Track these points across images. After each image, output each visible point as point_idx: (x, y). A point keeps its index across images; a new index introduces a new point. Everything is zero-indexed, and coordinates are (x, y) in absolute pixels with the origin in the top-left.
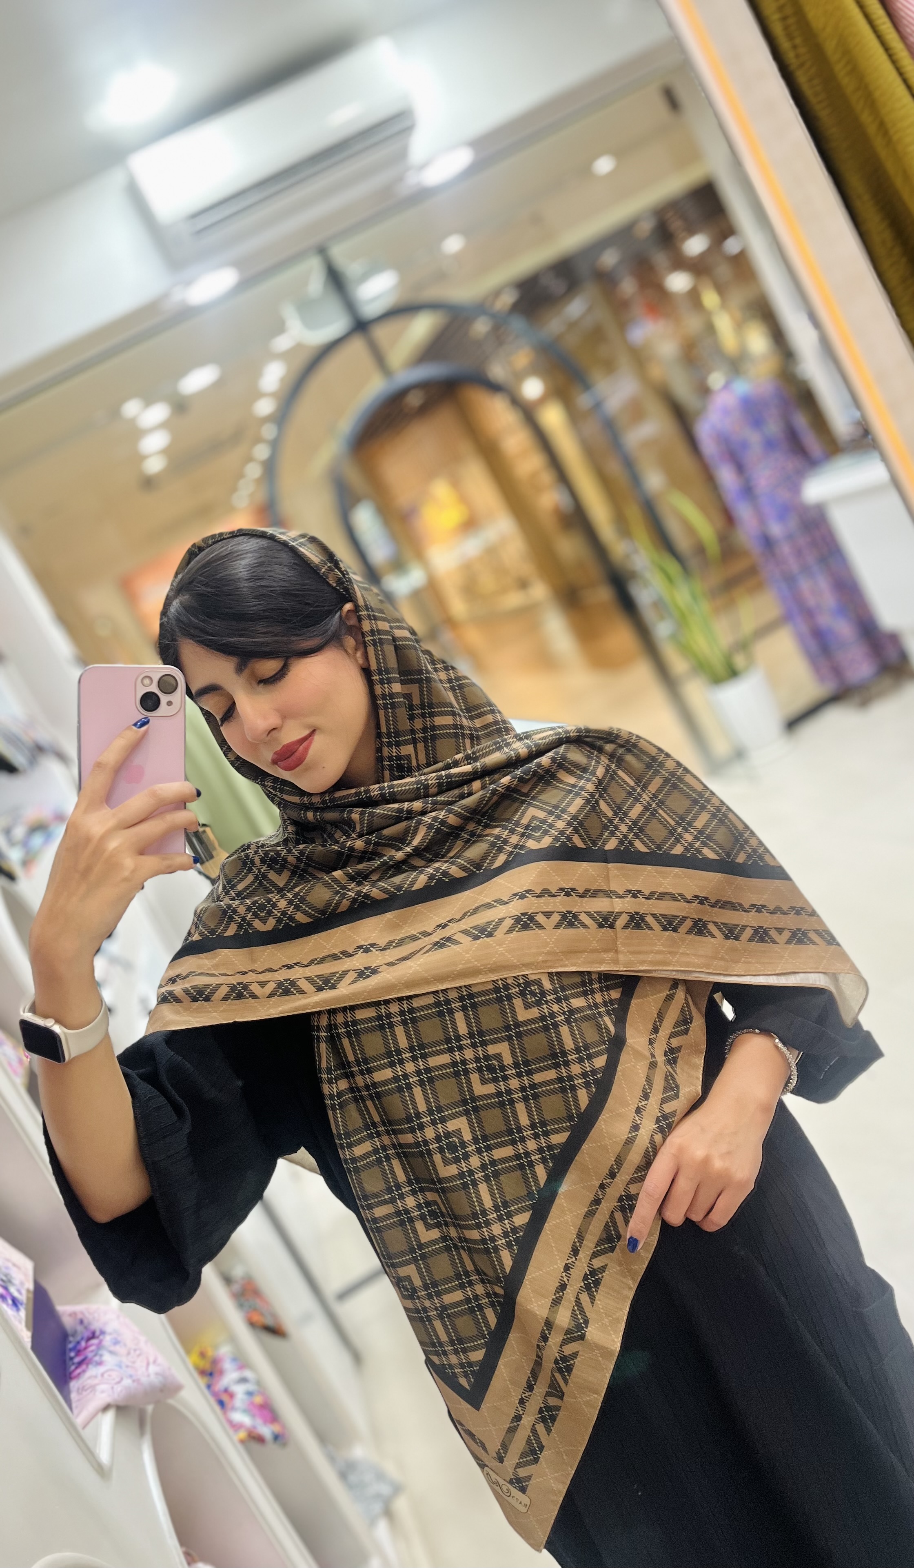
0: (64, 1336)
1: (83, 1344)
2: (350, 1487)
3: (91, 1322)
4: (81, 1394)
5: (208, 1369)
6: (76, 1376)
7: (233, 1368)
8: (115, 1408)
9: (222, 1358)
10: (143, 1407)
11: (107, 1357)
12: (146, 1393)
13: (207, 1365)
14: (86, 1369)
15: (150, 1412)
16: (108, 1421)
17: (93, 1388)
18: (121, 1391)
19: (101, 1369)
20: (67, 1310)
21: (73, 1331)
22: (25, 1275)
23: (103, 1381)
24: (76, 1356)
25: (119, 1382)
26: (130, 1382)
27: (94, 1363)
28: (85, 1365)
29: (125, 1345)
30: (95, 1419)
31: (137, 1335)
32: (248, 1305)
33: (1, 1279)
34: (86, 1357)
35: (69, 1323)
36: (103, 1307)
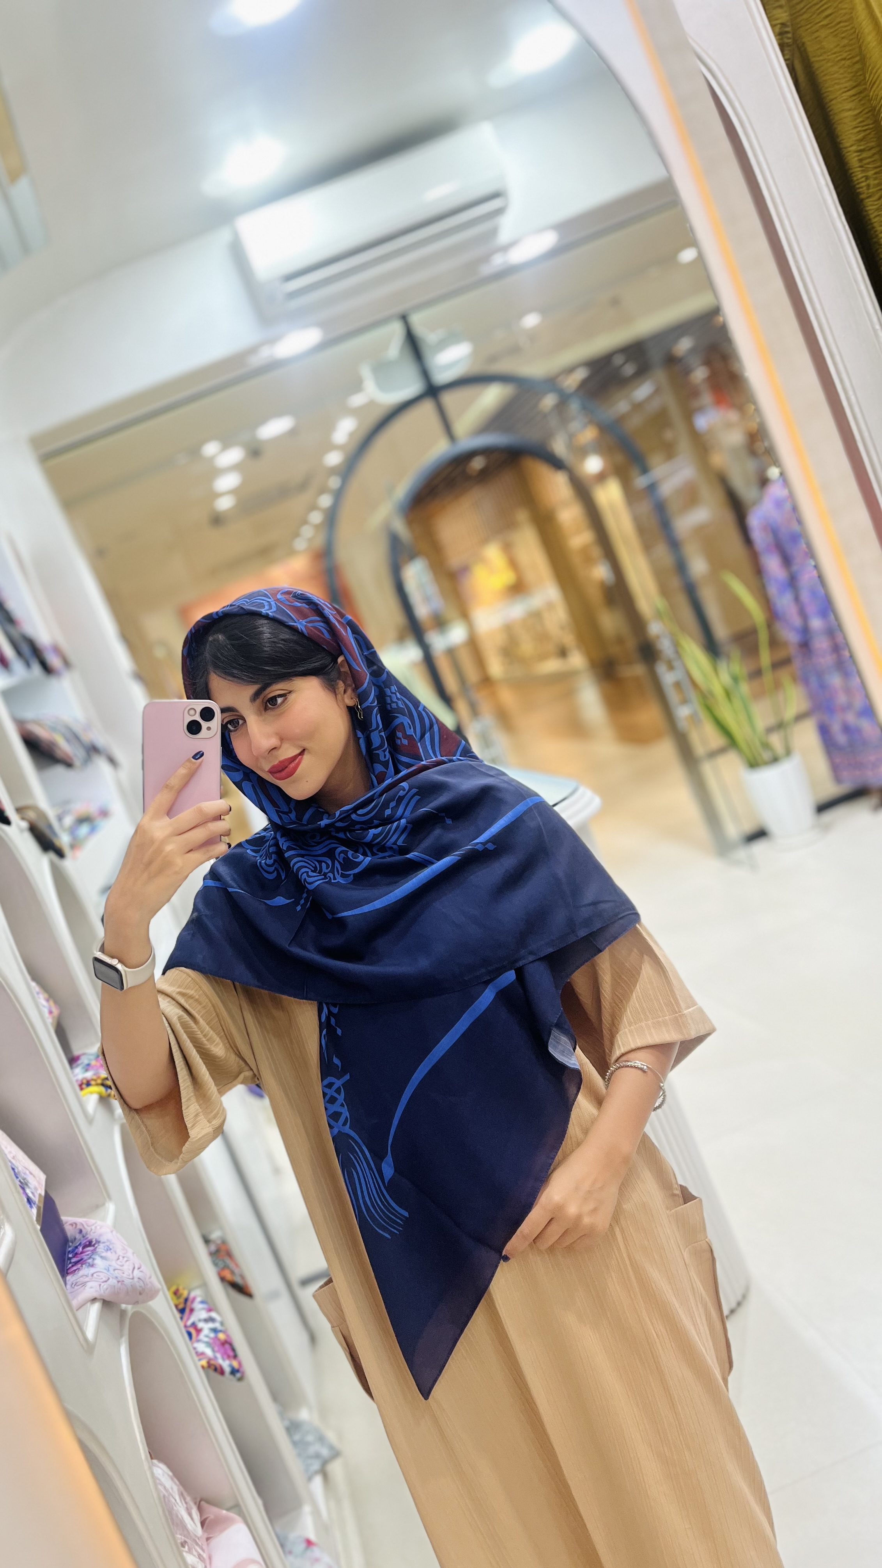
1: (80, 1249)
2: (295, 1443)
3: (89, 1232)
4: (74, 1288)
5: (181, 1306)
6: (72, 1273)
7: (203, 1309)
8: (102, 1301)
9: (194, 1299)
10: (123, 1306)
11: (98, 1261)
12: (127, 1293)
13: (180, 1304)
14: (81, 1268)
15: (130, 1314)
16: (95, 1310)
17: (84, 1284)
18: (107, 1289)
19: (92, 1270)
20: (69, 1220)
21: (73, 1238)
22: (39, 1183)
23: (93, 1280)
24: (74, 1257)
25: (106, 1281)
26: (115, 1281)
27: (88, 1264)
28: (80, 1265)
29: (116, 1252)
30: (85, 1306)
31: (126, 1247)
32: (221, 1264)
33: (20, 1181)
34: (82, 1259)
35: (70, 1231)
36: (99, 1223)
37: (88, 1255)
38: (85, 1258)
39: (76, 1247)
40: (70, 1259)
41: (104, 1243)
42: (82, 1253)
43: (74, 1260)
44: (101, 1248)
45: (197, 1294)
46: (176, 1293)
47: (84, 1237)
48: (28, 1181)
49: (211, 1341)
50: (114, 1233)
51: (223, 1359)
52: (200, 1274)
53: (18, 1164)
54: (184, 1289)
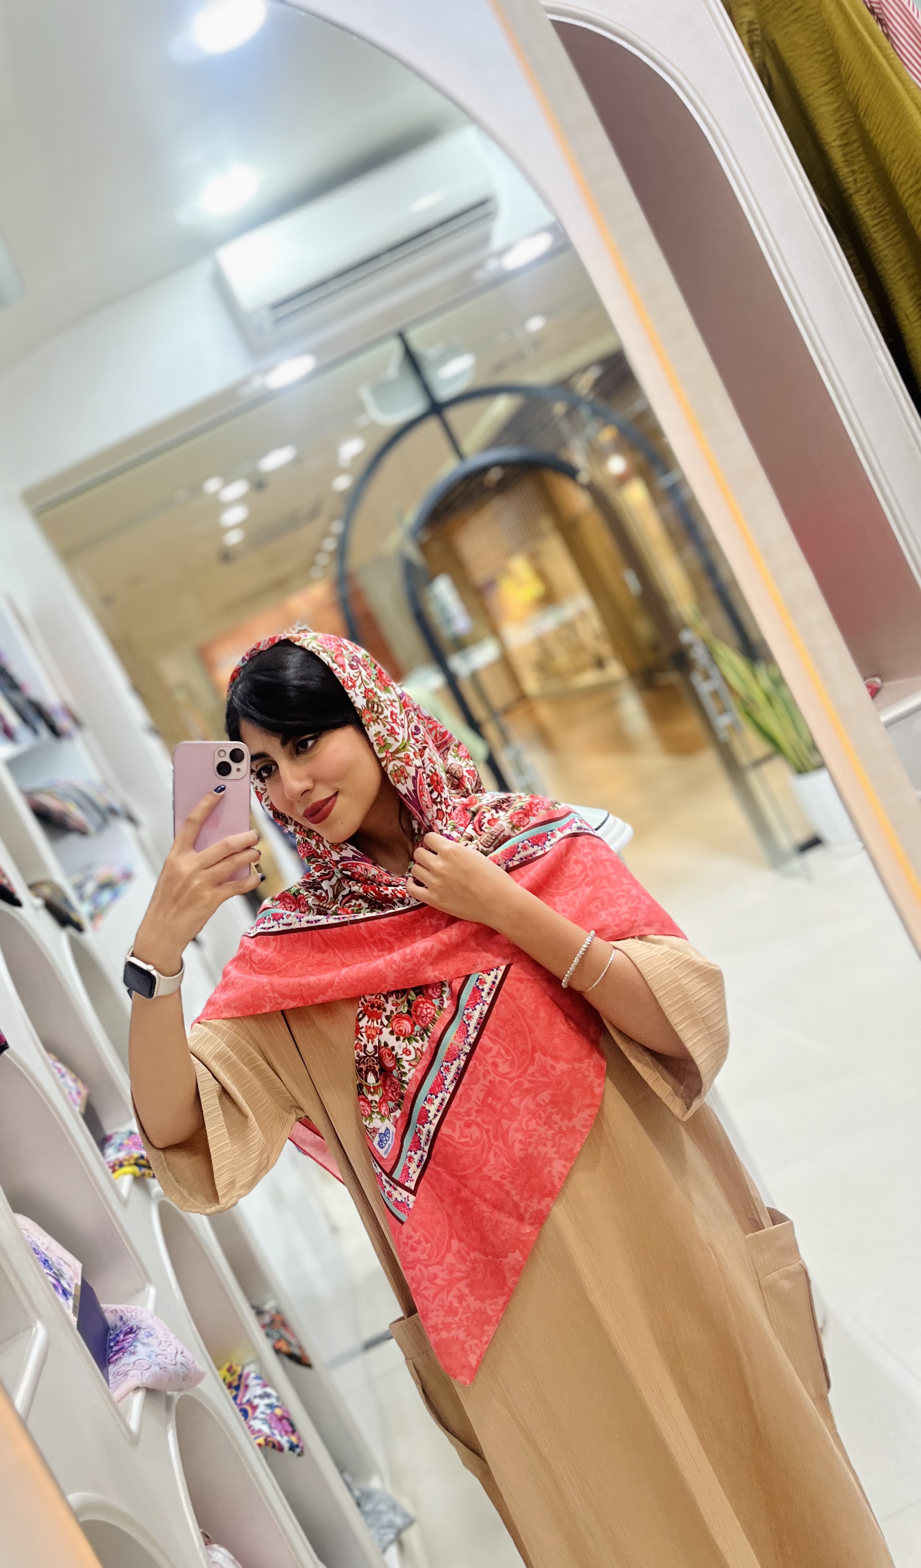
0: (107, 1329)
1: (122, 1337)
2: (364, 1513)
3: (129, 1319)
4: (116, 1378)
5: (235, 1384)
6: (113, 1362)
7: (258, 1385)
8: (145, 1390)
9: (248, 1375)
10: (169, 1393)
11: (140, 1348)
12: (170, 1379)
13: (234, 1380)
14: (122, 1356)
15: (176, 1400)
16: (138, 1399)
17: (126, 1374)
18: (149, 1376)
19: (133, 1358)
20: (109, 1308)
21: (113, 1325)
22: (75, 1272)
23: (135, 1367)
24: (115, 1345)
25: (148, 1369)
26: (157, 1368)
27: (129, 1352)
28: (121, 1354)
29: (157, 1338)
30: (127, 1397)
31: (167, 1332)
32: (276, 1335)
33: (54, 1273)
34: (123, 1347)
35: (110, 1319)
36: (139, 1308)
37: (129, 1342)
38: (126, 1345)
39: (118, 1335)
40: (111, 1347)
41: (145, 1329)
42: (123, 1341)
43: (115, 1349)
44: (142, 1334)
45: (251, 1370)
46: (230, 1370)
47: (125, 1323)
48: (63, 1272)
49: (268, 1418)
50: (155, 1318)
51: (281, 1436)
52: (254, 1349)
53: (52, 1255)
54: (237, 1365)
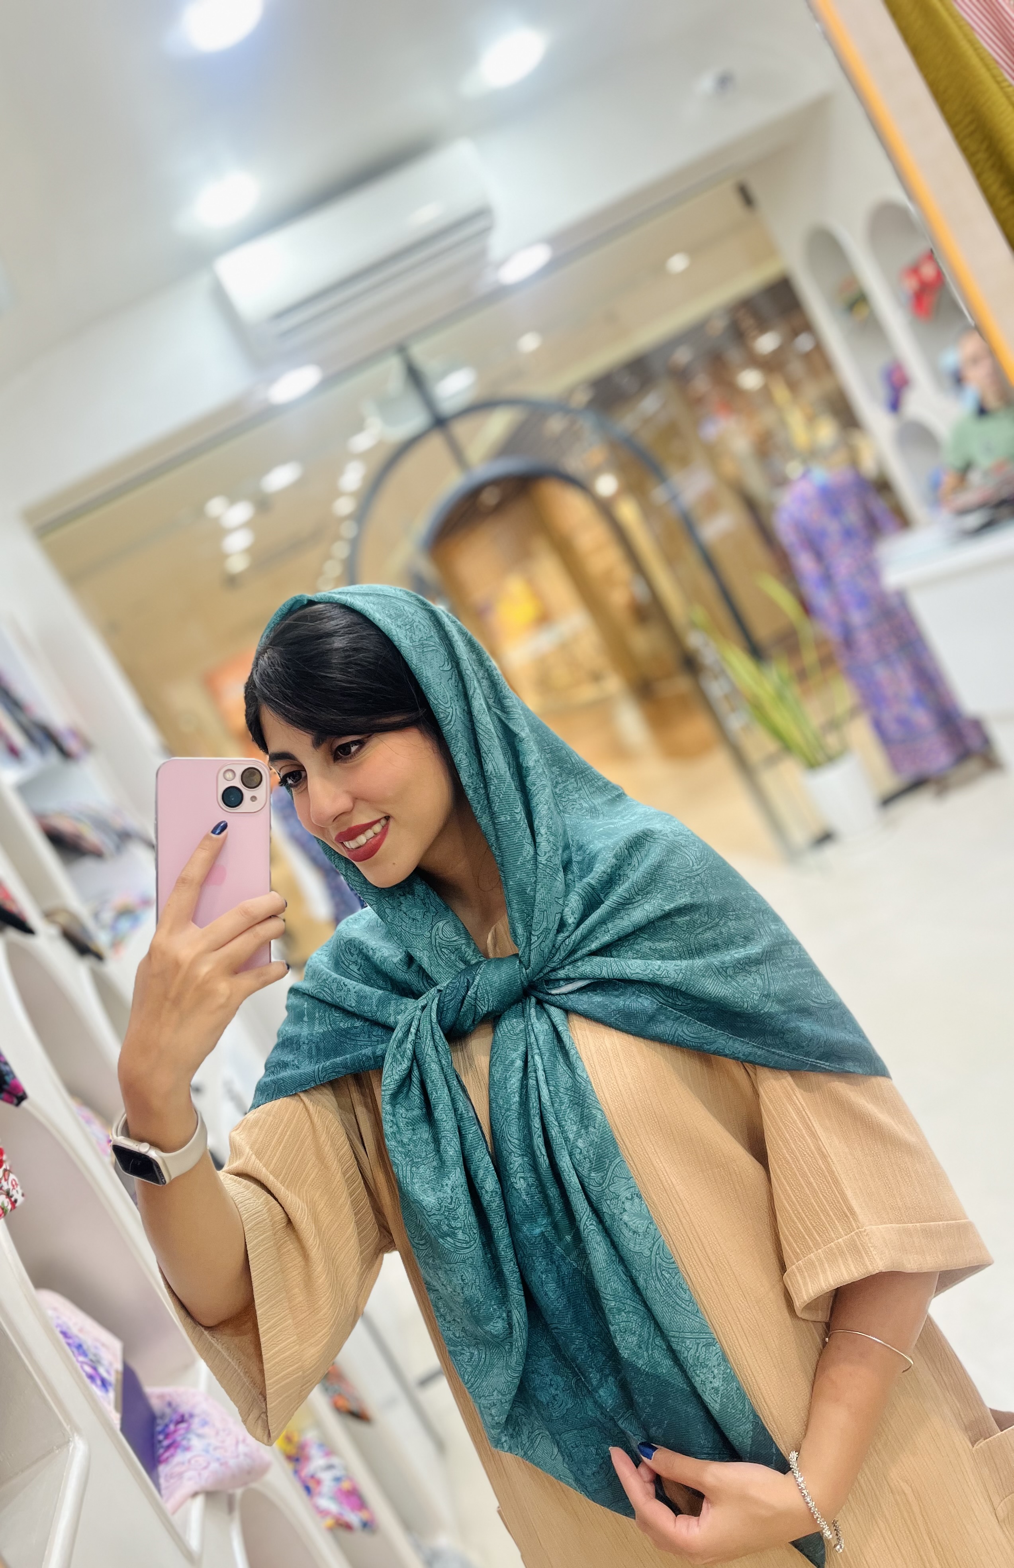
0: (152, 1418)
1: (172, 1427)
3: (179, 1405)
4: (167, 1479)
5: (295, 1455)
6: (163, 1462)
7: (321, 1454)
8: (205, 1494)
9: (309, 1442)
11: (195, 1442)
13: (294, 1452)
14: (175, 1453)
15: (239, 1495)
16: (197, 1506)
17: (180, 1475)
18: (208, 1477)
19: (188, 1455)
20: (154, 1391)
21: (161, 1415)
22: (114, 1355)
23: (192, 1468)
24: (165, 1439)
25: (206, 1468)
26: (217, 1464)
27: (183, 1447)
28: (173, 1450)
29: (212, 1428)
30: (183, 1506)
32: (334, 1391)
34: (175, 1441)
35: (157, 1406)
36: (190, 1391)
37: (182, 1434)
38: (179, 1438)
39: (167, 1426)
40: (160, 1442)
41: (196, 1418)
42: (174, 1433)
43: (166, 1443)
44: (196, 1423)
45: (311, 1436)
46: (289, 1439)
47: (175, 1411)
48: (100, 1358)
49: (335, 1494)
50: (210, 1400)
51: (352, 1513)
54: (296, 1433)
